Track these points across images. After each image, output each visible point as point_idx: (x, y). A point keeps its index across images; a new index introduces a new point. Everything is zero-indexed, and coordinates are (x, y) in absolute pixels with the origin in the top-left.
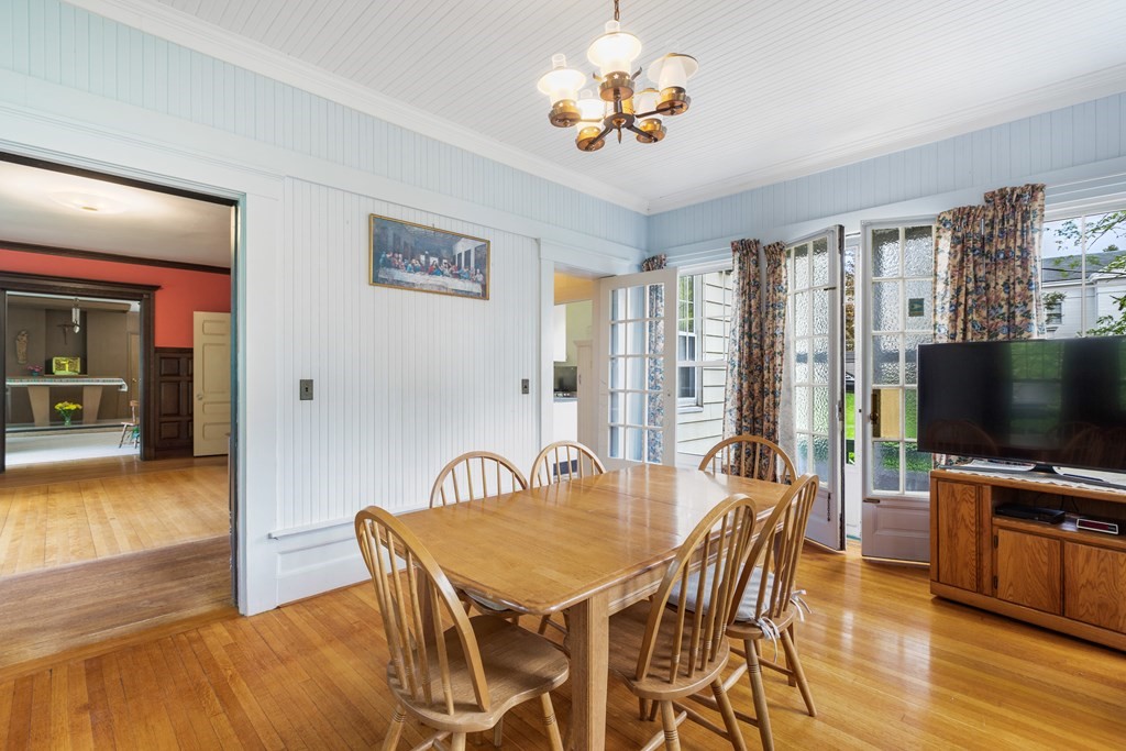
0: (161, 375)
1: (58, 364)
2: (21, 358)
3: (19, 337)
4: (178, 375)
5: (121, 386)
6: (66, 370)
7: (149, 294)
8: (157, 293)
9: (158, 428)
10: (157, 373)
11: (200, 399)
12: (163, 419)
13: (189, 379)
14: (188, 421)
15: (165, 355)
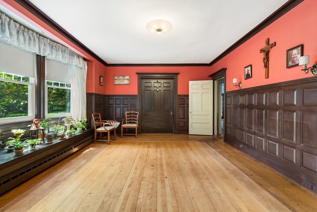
4: (184, 104)
7: (176, 76)
8: (178, 75)
9: (178, 123)
10: (178, 104)
11: (191, 113)
12: (180, 120)
13: (187, 106)
14: (187, 121)
15: (180, 97)
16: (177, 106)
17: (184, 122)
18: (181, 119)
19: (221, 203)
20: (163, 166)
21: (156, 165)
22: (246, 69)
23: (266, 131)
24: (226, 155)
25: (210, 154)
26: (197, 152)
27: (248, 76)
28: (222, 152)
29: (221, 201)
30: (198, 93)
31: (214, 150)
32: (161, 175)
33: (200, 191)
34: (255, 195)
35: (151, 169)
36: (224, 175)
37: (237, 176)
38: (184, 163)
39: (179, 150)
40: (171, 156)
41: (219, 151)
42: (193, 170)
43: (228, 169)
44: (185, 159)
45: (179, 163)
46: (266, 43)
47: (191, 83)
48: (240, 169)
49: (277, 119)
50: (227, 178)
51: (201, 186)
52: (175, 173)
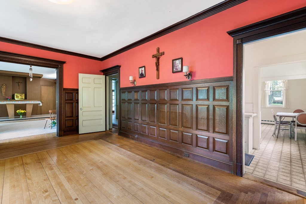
0: (66, 100)
1: (17, 96)
2: (3, 94)
3: (3, 86)
4: (72, 100)
5: (39, 104)
6: (19, 98)
7: (61, 65)
8: (64, 65)
9: (64, 122)
10: (64, 99)
11: (81, 110)
12: (67, 119)
13: (76, 101)
14: (76, 119)
15: (67, 91)
16: (62, 102)
17: (73, 121)
18: (67, 117)
19: (149, 198)
20: (62, 185)
21: (50, 188)
22: (140, 69)
23: (158, 121)
24: (127, 147)
25: (113, 151)
26: (99, 153)
27: (142, 76)
28: (122, 146)
29: (148, 195)
30: (90, 87)
31: (114, 146)
32: (66, 199)
33: (125, 196)
34: (165, 176)
35: (46, 198)
36: (136, 168)
37: (145, 164)
38: (90, 170)
39: (75, 155)
40: (68, 167)
41: (119, 145)
42: (105, 174)
43: (135, 161)
44: (89, 164)
45: (83, 172)
46: (157, 51)
47: (81, 76)
48: (144, 157)
49: (166, 111)
50: (139, 170)
51: (123, 190)
52: (86, 187)
